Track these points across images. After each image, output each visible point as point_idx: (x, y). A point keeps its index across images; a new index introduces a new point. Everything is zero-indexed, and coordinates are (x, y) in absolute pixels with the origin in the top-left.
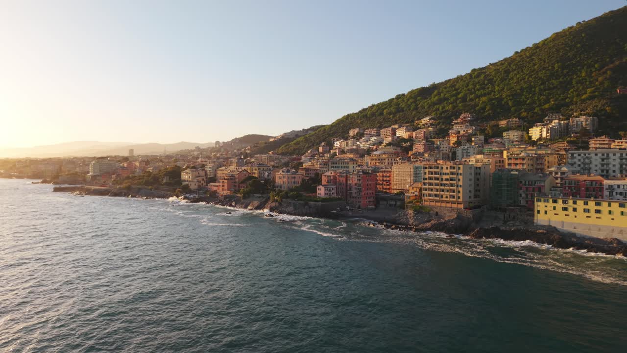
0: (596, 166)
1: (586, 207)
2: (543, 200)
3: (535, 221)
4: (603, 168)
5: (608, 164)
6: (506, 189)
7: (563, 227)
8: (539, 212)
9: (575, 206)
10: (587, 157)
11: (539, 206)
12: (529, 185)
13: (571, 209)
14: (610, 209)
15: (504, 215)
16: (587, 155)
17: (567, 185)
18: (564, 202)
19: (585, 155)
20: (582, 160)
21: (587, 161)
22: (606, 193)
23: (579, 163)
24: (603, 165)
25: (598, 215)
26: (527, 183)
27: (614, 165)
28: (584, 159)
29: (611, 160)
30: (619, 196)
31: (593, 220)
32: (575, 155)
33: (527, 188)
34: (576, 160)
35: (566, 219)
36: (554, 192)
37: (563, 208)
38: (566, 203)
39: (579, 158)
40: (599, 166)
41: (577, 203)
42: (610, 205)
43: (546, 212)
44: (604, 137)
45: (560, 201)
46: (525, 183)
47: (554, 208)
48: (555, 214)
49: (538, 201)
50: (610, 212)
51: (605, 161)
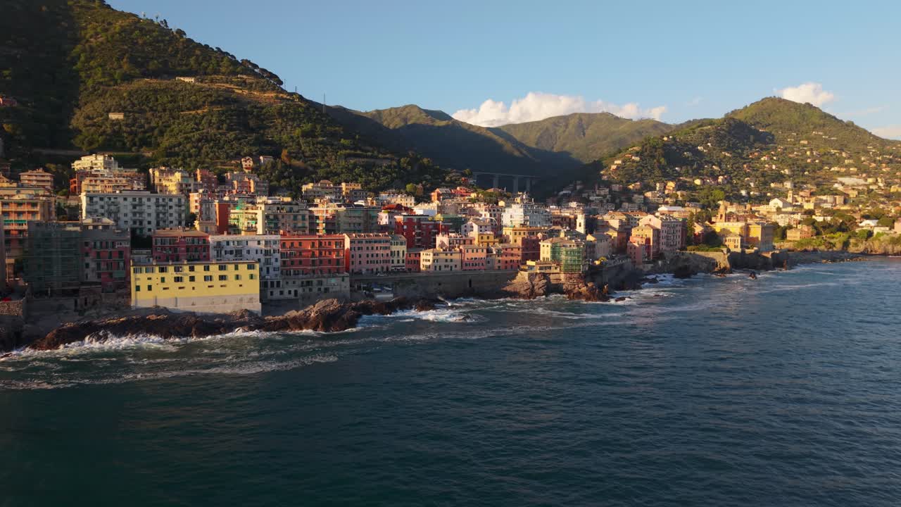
0: (126, 215)
1: (208, 273)
2: (144, 269)
3: (133, 304)
4: (135, 218)
5: (141, 213)
6: (60, 256)
7: (176, 306)
8: (138, 288)
9: (192, 274)
10: (113, 202)
11: (139, 279)
12: (101, 247)
13: (186, 279)
14: (237, 272)
15: (76, 302)
16: (113, 200)
17: (159, 244)
18: (177, 270)
19: (110, 199)
20: (106, 207)
21: (113, 208)
22: (213, 253)
23: (102, 211)
24: (134, 214)
25: (223, 282)
26: (98, 244)
27: (149, 215)
28: (109, 205)
29: (145, 208)
30: (228, 255)
31: (217, 290)
32: (95, 199)
33: (98, 254)
34: (97, 207)
35: (180, 294)
36: (136, 256)
37: (175, 278)
38: (179, 271)
39: (102, 203)
40: (130, 215)
41: (195, 270)
42: (236, 268)
43: (150, 288)
44: (41, 170)
45: (171, 269)
46: (95, 245)
47: (163, 280)
48: (164, 289)
49: (135, 271)
50: (237, 277)
51: (138, 208)
